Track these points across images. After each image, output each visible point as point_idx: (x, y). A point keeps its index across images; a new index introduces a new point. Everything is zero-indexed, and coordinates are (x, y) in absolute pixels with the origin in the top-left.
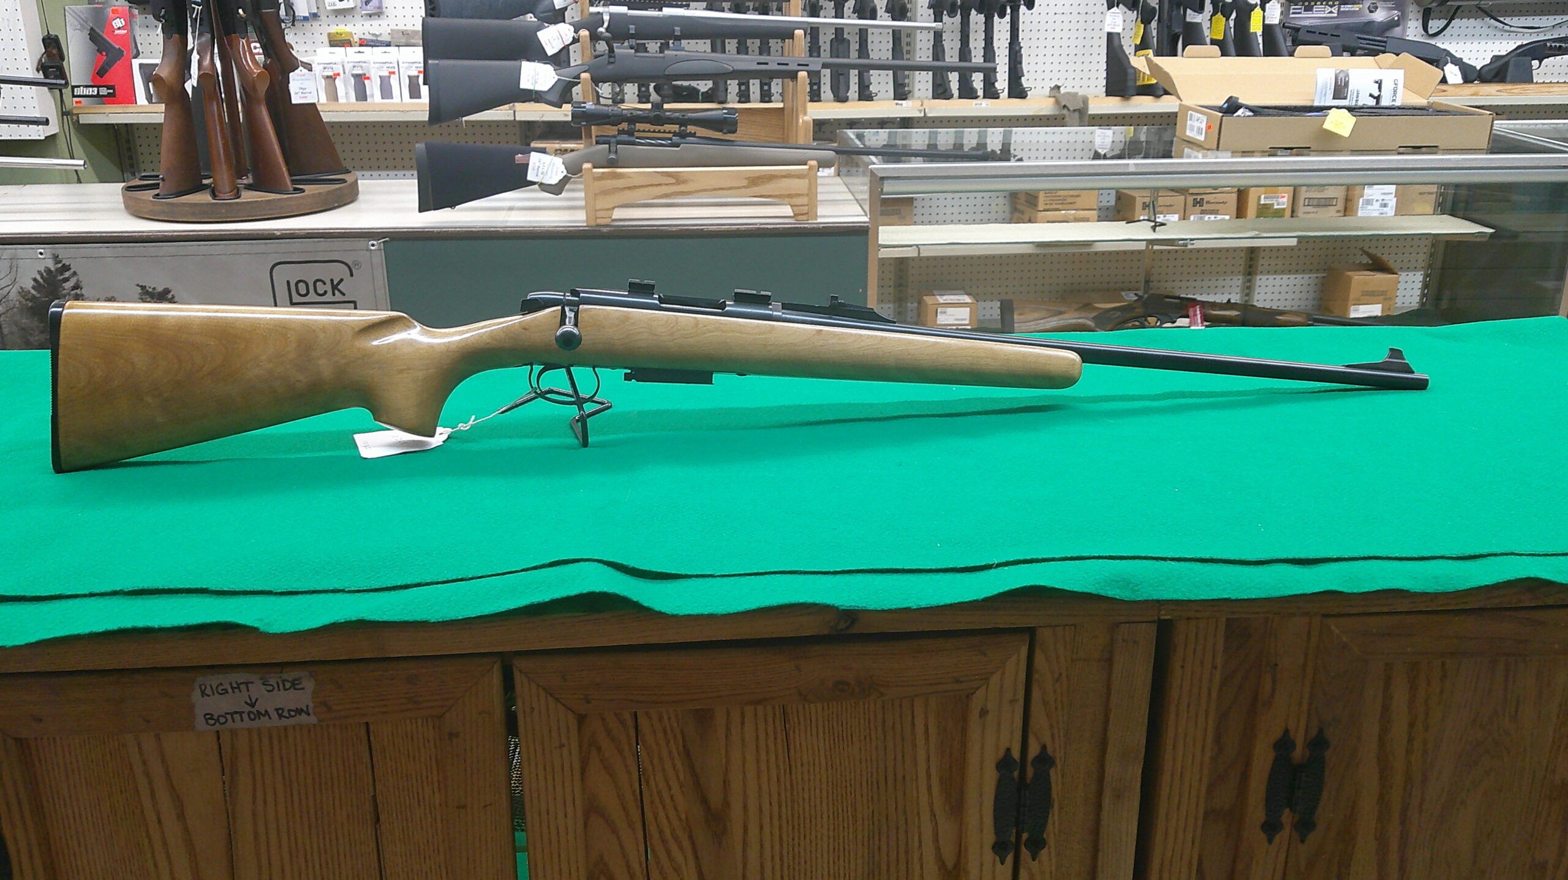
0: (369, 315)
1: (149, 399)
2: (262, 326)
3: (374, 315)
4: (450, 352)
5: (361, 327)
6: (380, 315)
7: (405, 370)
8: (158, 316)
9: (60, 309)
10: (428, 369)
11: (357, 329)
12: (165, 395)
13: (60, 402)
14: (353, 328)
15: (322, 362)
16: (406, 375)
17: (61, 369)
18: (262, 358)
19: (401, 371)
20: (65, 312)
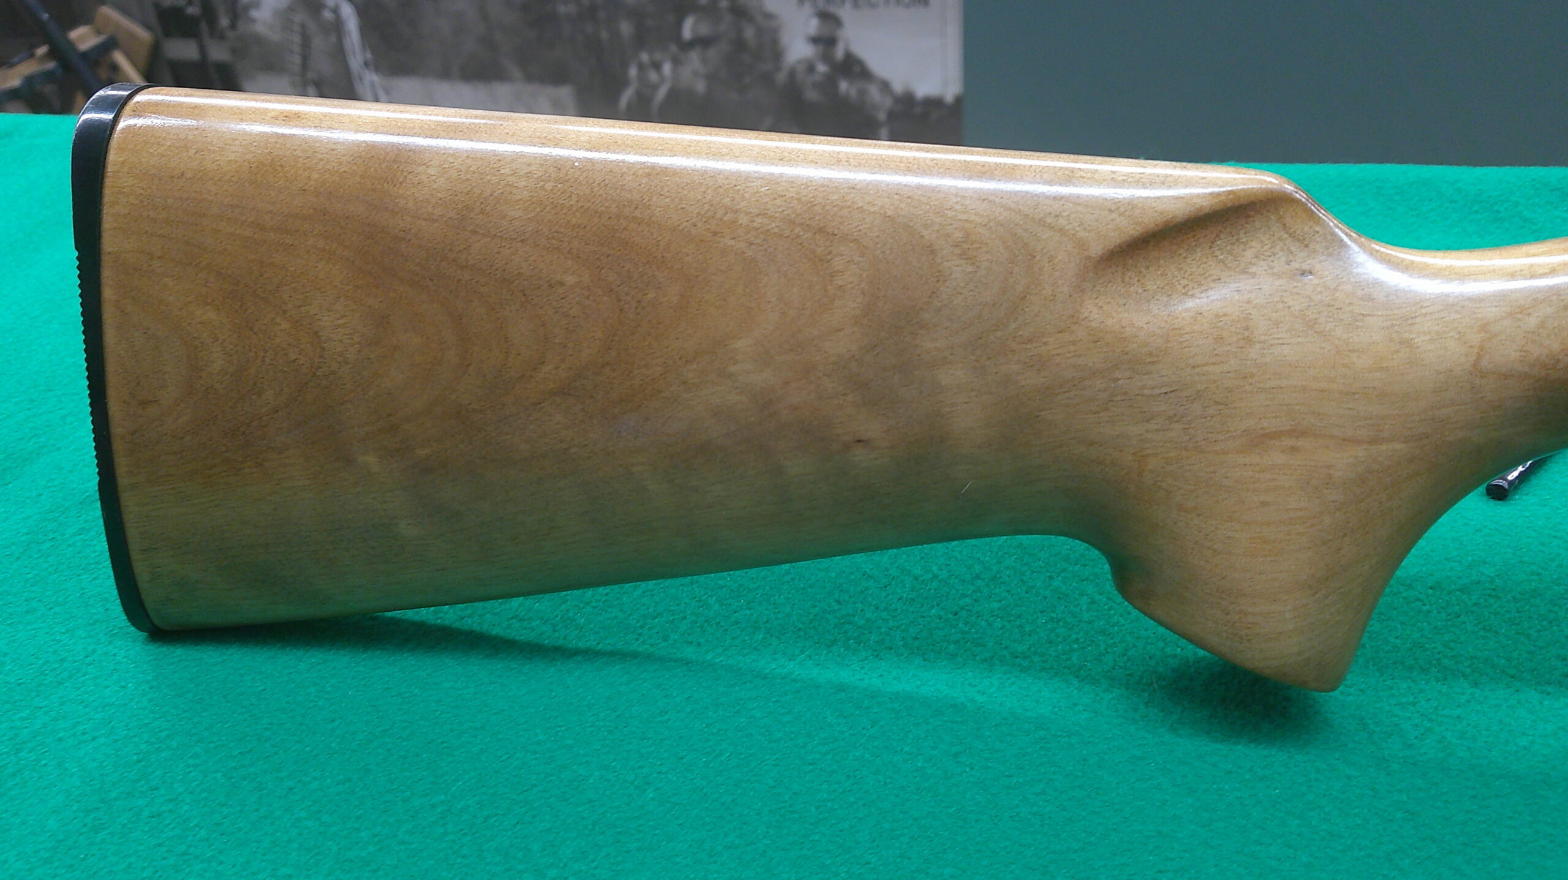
0: (1152, 183)
1: (370, 460)
2: (743, 220)
3: (1164, 182)
4: (1483, 375)
5: (1115, 238)
6: (1189, 183)
7: (1278, 435)
8: (399, 149)
9: (108, 116)
10: (1373, 441)
11: (1097, 249)
12: (422, 452)
13: (118, 446)
14: (1082, 245)
15: (953, 376)
16: (1279, 458)
17: (110, 336)
18: (739, 344)
19: (1260, 440)
20: (122, 125)
